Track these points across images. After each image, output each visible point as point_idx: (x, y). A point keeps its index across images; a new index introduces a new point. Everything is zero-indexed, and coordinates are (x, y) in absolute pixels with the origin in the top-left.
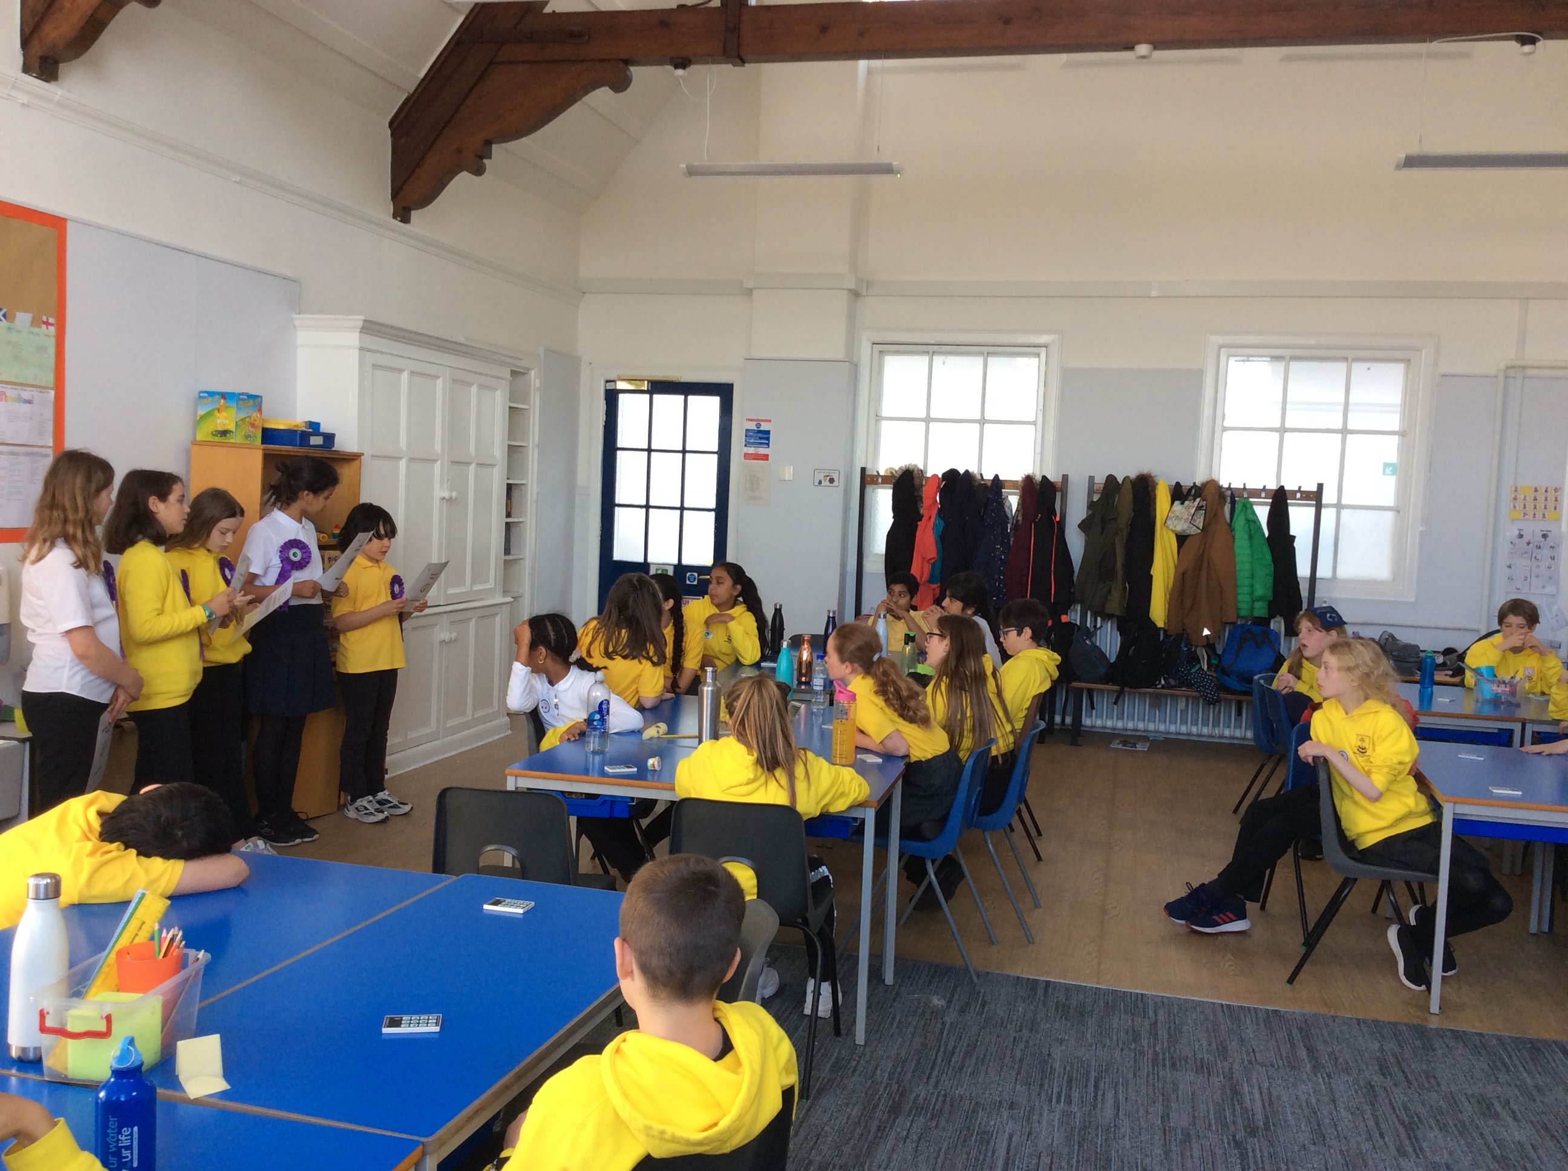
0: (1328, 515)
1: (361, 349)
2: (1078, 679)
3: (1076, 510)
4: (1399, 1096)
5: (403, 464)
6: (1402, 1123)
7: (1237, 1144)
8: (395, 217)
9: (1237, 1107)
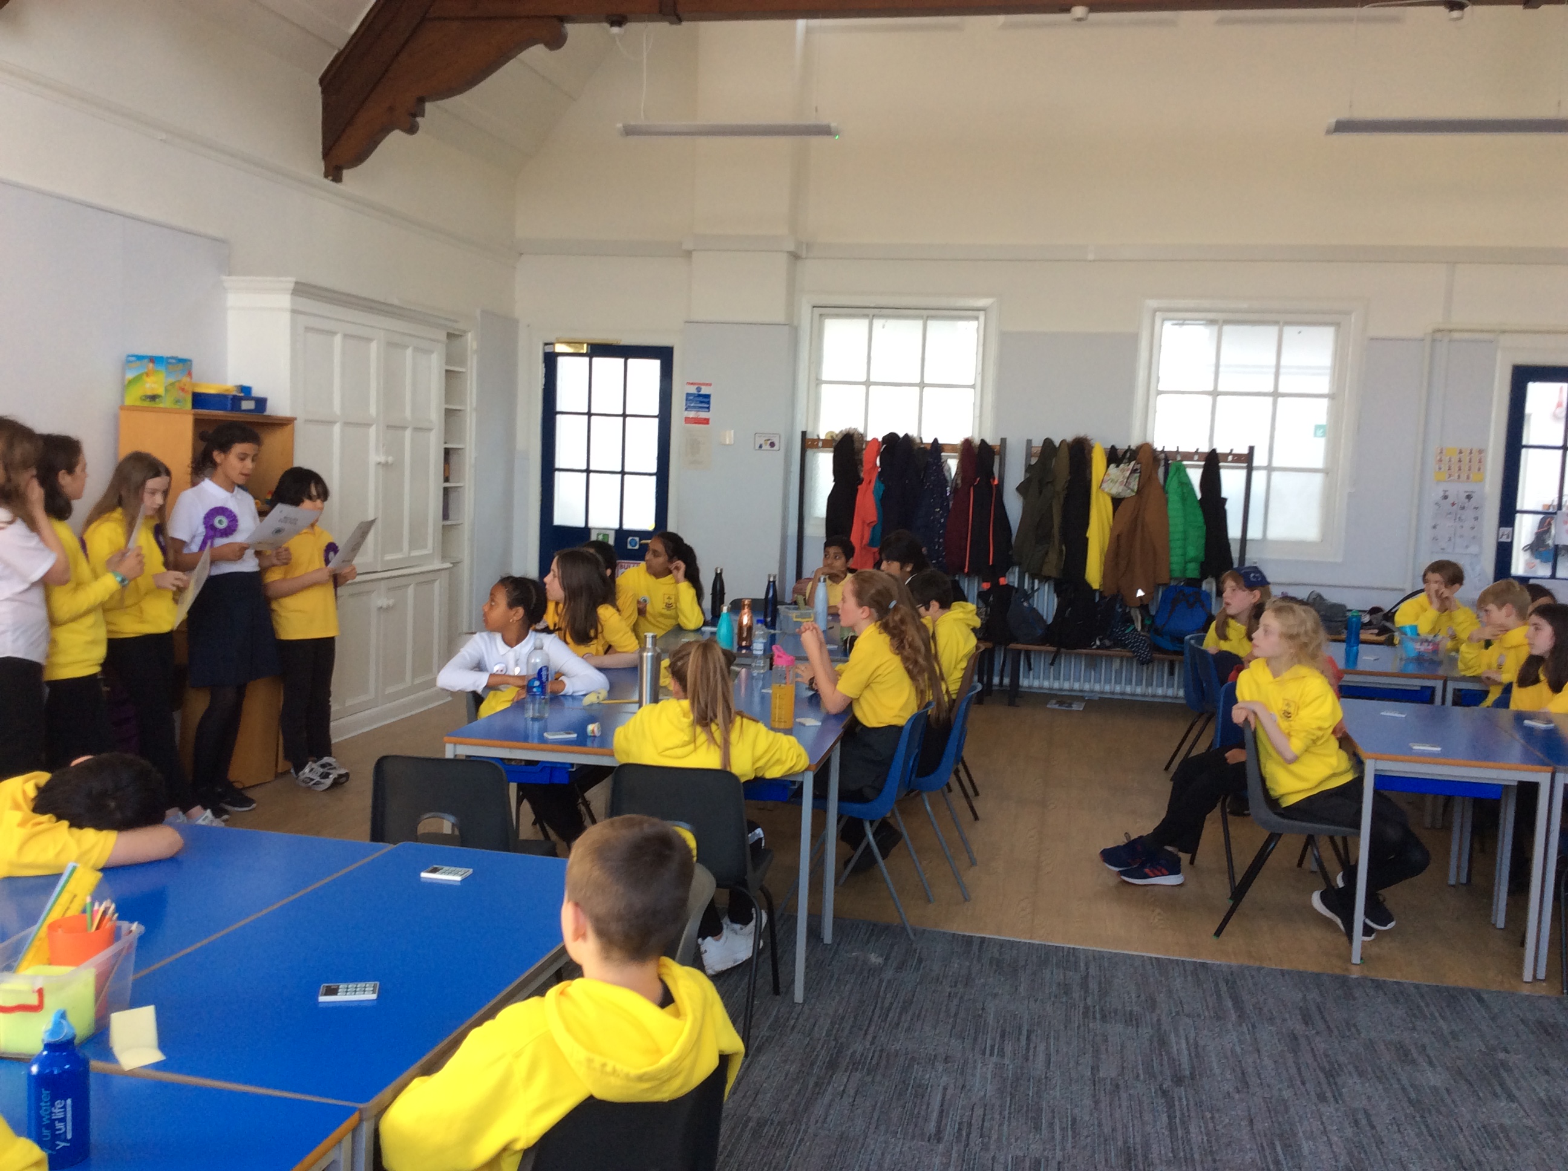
0: (1258, 477)
1: (294, 311)
2: (1016, 640)
3: (1014, 474)
4: (1320, 1044)
5: (337, 429)
6: (1323, 1069)
7: (1165, 1093)
8: (326, 176)
9: (1165, 1058)
